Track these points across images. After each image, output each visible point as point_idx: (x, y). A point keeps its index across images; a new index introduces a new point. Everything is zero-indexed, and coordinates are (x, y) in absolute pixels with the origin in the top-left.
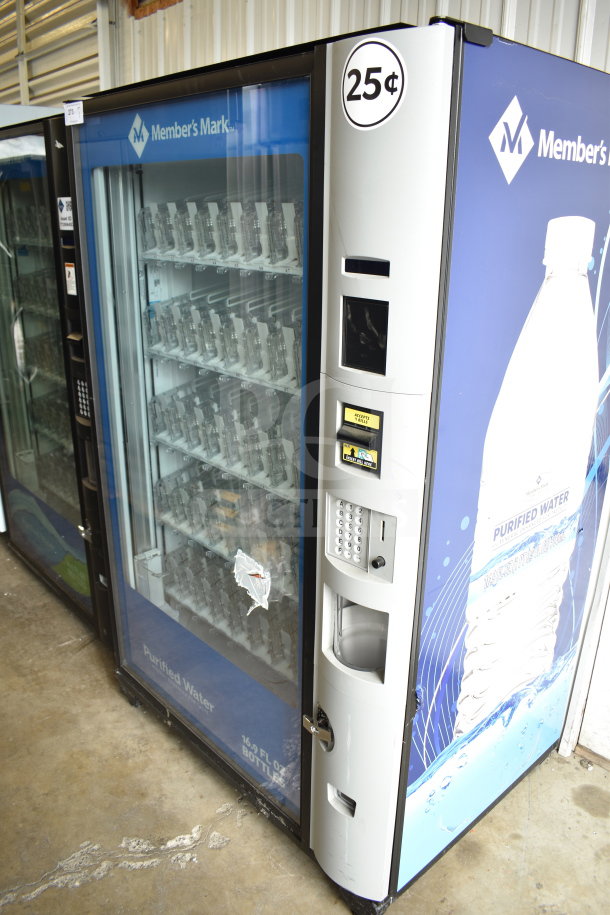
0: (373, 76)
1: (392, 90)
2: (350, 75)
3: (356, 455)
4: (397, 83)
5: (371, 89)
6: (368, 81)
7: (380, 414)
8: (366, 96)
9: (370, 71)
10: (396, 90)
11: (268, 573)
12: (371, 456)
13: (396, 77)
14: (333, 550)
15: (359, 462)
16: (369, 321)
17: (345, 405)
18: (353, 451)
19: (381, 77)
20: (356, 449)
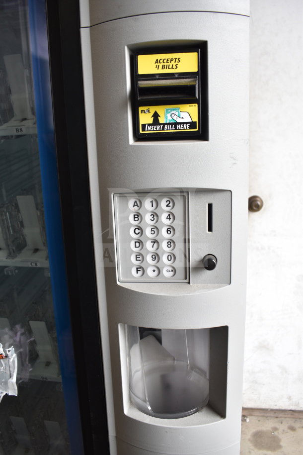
3: (161, 120)
7: (200, 48)
11: (12, 349)
12: (188, 113)
14: (128, 273)
15: (168, 129)
17: (138, 51)
18: (156, 116)
20: (161, 110)
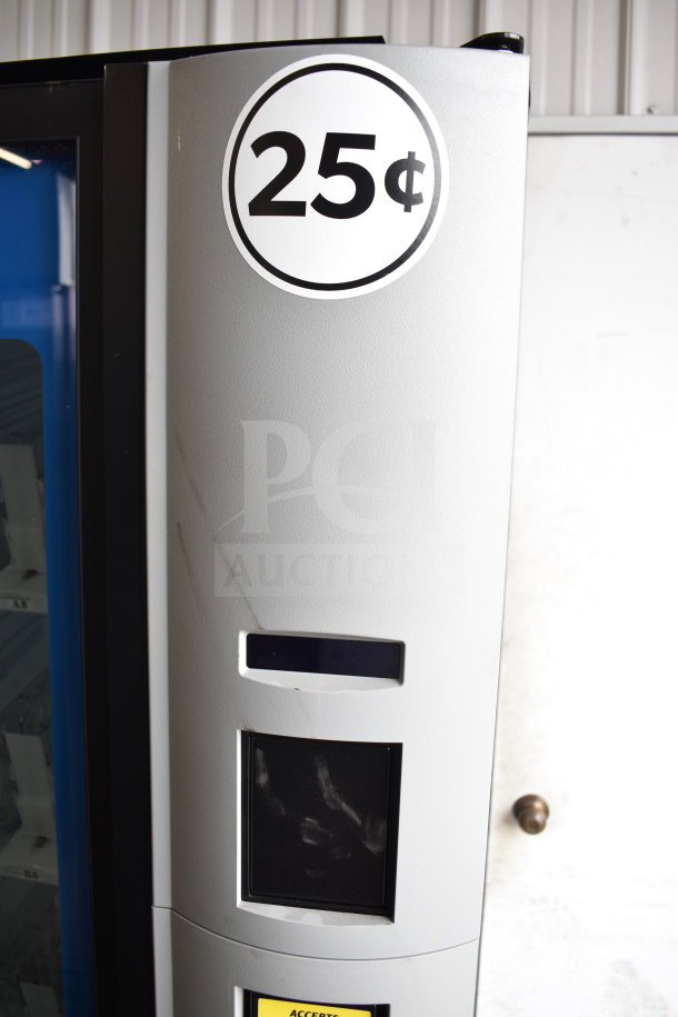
0: (346, 155)
1: (407, 199)
2: (260, 146)
4: (422, 183)
5: (341, 189)
6: (329, 167)
8: (322, 205)
9: (335, 142)
10: (418, 199)
13: (420, 167)
16: (328, 790)
19: (375, 163)
